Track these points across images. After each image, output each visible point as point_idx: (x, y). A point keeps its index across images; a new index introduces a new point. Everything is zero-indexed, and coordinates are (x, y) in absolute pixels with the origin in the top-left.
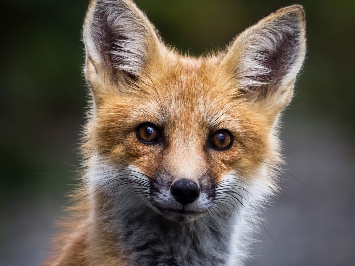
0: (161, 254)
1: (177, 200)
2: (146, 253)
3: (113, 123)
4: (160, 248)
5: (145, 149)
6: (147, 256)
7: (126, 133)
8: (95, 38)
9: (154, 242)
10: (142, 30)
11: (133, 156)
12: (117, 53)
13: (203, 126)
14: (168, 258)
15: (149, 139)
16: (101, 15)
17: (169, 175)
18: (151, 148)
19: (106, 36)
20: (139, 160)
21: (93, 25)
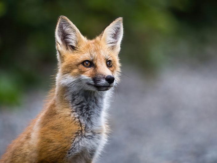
0: (84, 106)
1: (108, 82)
2: (79, 106)
3: (71, 63)
4: (84, 104)
5: (87, 69)
6: (80, 107)
7: (78, 65)
8: (59, 36)
9: (82, 102)
10: (75, 31)
11: (82, 72)
12: (68, 40)
13: (105, 59)
14: (87, 107)
15: (88, 66)
16: (61, 27)
17: (102, 75)
18: (89, 68)
19: (62, 34)
20: (86, 73)
21: (59, 31)
